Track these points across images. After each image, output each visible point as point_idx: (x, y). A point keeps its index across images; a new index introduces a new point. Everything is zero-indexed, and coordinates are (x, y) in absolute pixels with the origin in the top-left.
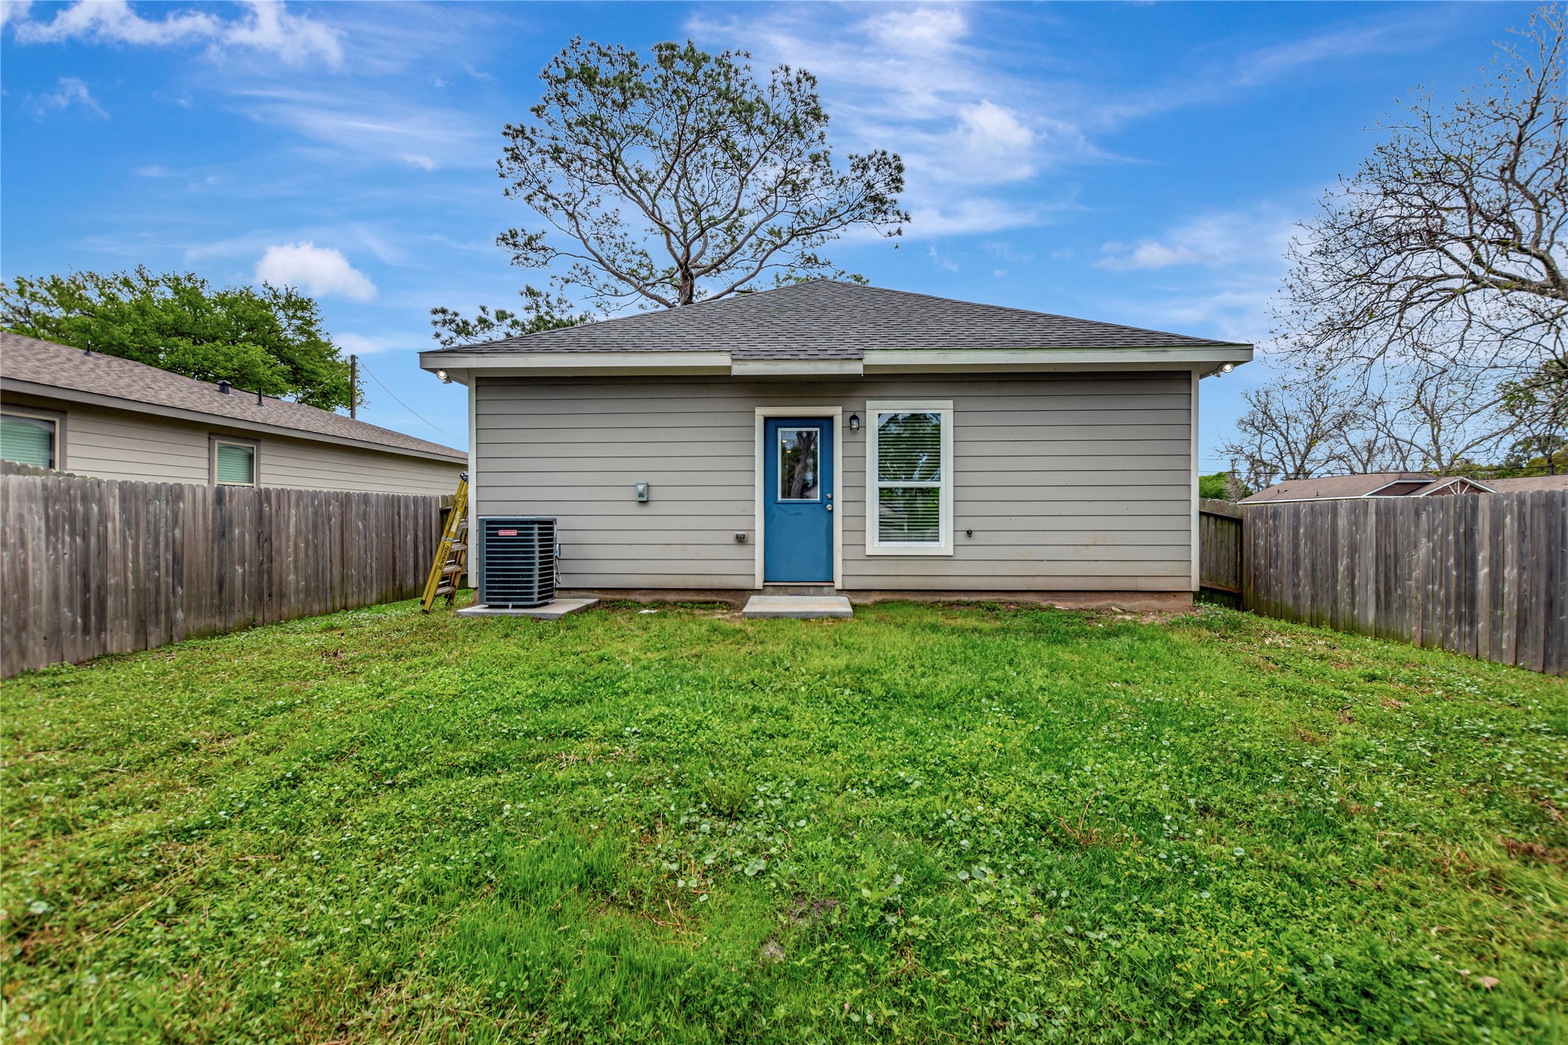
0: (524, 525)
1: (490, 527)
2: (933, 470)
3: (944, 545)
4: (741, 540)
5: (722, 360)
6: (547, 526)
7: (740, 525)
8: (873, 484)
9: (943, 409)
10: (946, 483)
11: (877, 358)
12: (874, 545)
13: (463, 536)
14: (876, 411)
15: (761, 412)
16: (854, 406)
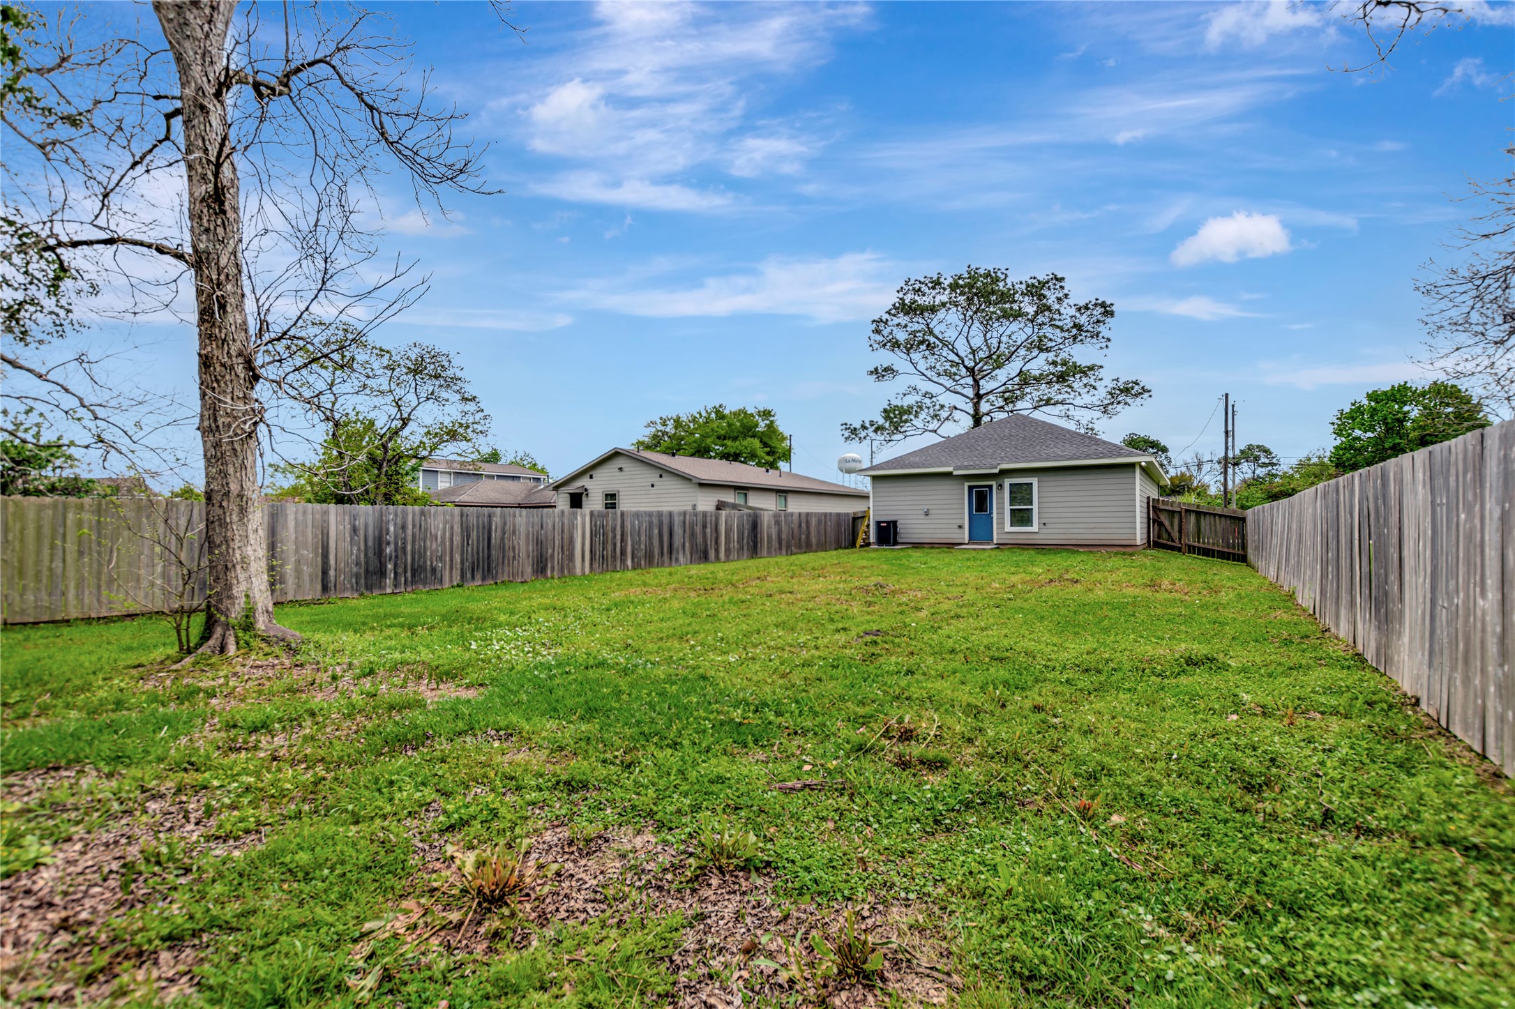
0: (888, 523)
1: (878, 523)
2: (1031, 504)
3: (1035, 528)
4: (960, 527)
5: (950, 469)
6: (895, 523)
7: (959, 522)
8: (1007, 507)
9: (1034, 481)
10: (1035, 507)
11: (1005, 466)
12: (1008, 528)
13: (868, 526)
14: (1007, 482)
15: (967, 484)
16: (1000, 482)
